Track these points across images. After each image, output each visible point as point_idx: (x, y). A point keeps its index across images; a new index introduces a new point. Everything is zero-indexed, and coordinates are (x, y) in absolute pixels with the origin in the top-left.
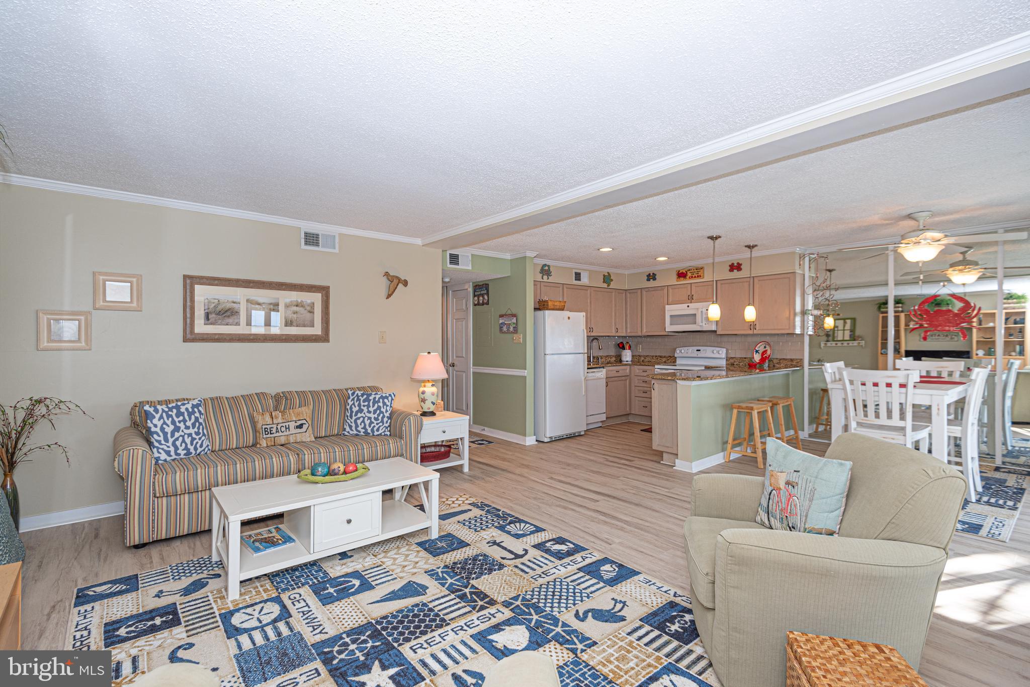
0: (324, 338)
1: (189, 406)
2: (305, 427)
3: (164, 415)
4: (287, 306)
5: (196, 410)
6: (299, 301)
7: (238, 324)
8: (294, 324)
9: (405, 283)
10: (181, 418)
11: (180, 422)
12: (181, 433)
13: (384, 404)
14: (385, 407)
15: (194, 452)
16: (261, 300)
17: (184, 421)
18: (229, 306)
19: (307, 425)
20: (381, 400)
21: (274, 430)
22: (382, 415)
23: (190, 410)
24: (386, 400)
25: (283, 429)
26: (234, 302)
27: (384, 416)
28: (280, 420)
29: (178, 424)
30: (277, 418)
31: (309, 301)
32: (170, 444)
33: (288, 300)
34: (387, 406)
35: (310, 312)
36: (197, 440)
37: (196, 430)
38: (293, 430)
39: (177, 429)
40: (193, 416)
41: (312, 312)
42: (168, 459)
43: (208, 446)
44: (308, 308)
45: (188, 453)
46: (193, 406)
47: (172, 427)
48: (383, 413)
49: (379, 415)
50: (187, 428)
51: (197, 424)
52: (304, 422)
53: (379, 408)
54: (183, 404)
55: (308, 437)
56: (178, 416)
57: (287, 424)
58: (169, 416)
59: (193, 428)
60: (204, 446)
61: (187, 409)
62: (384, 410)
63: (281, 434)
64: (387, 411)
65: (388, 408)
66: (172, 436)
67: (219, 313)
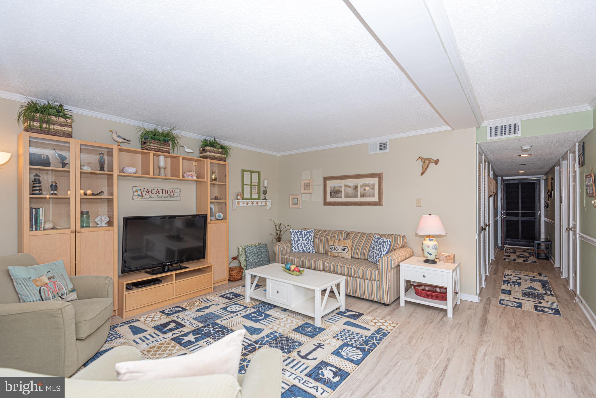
0: (380, 203)
1: (306, 232)
2: (346, 250)
3: (295, 234)
4: (361, 187)
5: (308, 234)
6: (367, 183)
7: (341, 197)
8: (365, 196)
9: (437, 162)
10: (301, 236)
11: (300, 237)
12: (300, 242)
13: (383, 246)
15: (306, 251)
16: (350, 185)
17: (302, 237)
18: (338, 189)
19: (348, 250)
20: (382, 243)
21: (333, 249)
23: (306, 233)
24: (384, 244)
25: (337, 249)
26: (340, 187)
28: (336, 245)
29: (299, 238)
30: (336, 243)
31: (372, 183)
32: (296, 245)
33: (362, 183)
36: (307, 246)
37: (307, 242)
38: (341, 251)
39: (299, 240)
40: (306, 236)
41: (373, 189)
42: (296, 251)
43: (312, 250)
44: (371, 187)
45: (303, 251)
46: (308, 232)
47: (297, 239)
48: (382, 251)
49: (380, 252)
50: (303, 240)
51: (308, 240)
52: (346, 247)
53: (380, 248)
54: (304, 231)
55: (348, 256)
56: (300, 235)
57: (339, 247)
58: (297, 234)
59: (306, 241)
60: (310, 249)
61: (305, 233)
63: (335, 251)
66: (297, 242)
67: (335, 192)
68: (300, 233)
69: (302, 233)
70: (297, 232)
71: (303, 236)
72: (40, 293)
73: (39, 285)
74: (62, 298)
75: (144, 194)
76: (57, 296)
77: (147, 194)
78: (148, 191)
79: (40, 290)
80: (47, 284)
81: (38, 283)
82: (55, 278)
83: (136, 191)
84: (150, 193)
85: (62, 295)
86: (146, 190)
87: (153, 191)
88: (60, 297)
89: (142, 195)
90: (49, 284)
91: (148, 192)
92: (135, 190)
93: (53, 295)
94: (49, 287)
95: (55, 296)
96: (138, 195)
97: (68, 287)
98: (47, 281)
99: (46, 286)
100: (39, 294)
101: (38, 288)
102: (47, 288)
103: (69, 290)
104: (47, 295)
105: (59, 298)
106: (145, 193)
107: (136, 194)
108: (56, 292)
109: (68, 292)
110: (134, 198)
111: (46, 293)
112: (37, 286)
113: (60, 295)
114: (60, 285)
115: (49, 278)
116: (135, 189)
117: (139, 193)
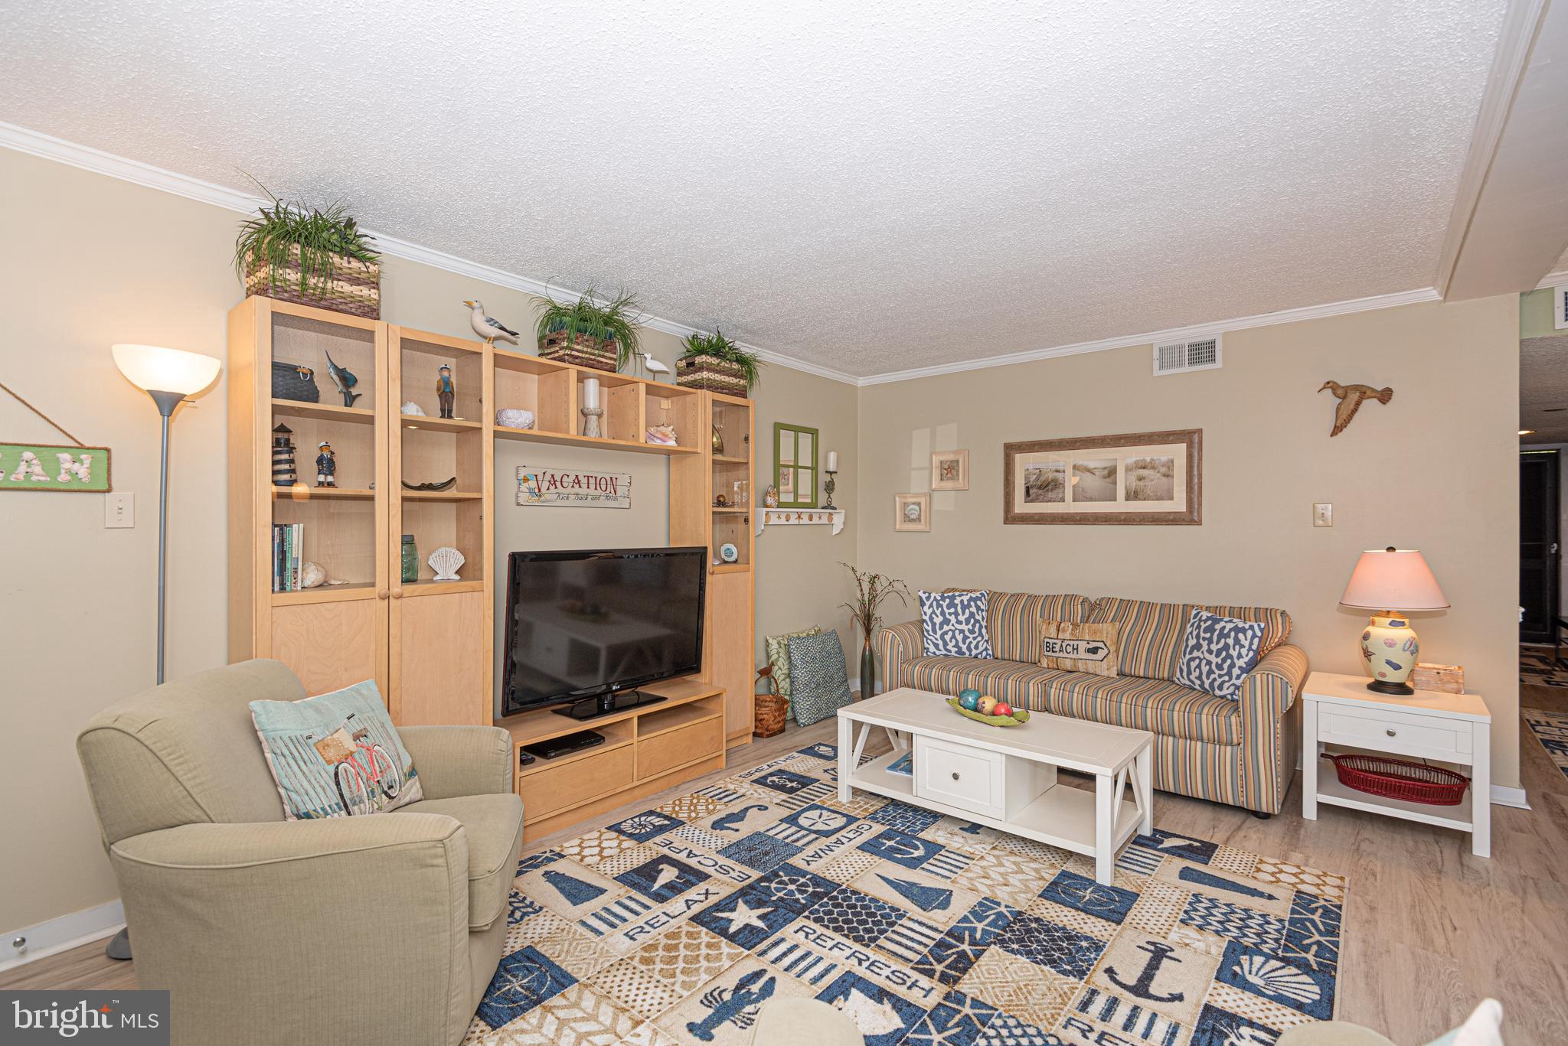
0: (1190, 517)
1: (965, 599)
2: (1101, 653)
3: (935, 603)
4: (1128, 469)
5: (972, 603)
6: (1148, 459)
7: (1063, 500)
8: (1140, 497)
9: (1385, 396)
10: (952, 610)
11: (950, 614)
12: (950, 627)
13: (1237, 641)
14: (1237, 647)
15: (967, 653)
16: (1091, 465)
17: (956, 614)
18: (1051, 476)
19: (1106, 651)
20: (1233, 634)
21: (1057, 648)
22: (1229, 661)
23: (966, 603)
24: (1241, 636)
25: (1070, 649)
26: (1058, 471)
27: (1232, 665)
28: (1067, 636)
29: (948, 616)
30: (1064, 631)
31: (1164, 459)
32: (938, 636)
33: (1131, 461)
34: (1242, 646)
35: (1166, 476)
36: (971, 639)
37: (970, 627)
38: (1082, 654)
39: (946, 622)
40: (967, 611)
41: (1168, 476)
42: (938, 653)
44: (1163, 470)
45: (960, 652)
46: (971, 599)
47: (941, 618)
48: (1231, 657)
49: (1224, 660)
50: (959, 622)
51: (972, 621)
52: (1101, 645)
53: (1226, 647)
54: (960, 596)
55: (1108, 668)
56: (948, 607)
57: (1075, 643)
58: (939, 606)
59: (967, 624)
60: (981, 649)
61: (962, 601)
62: (1235, 654)
63: (1065, 655)
64: (1240, 656)
65: (1244, 651)
66: (941, 628)
67: (1040, 488)
68: (947, 601)
69: (956, 602)
70: (939, 598)
71: (960, 611)
72: (338, 784)
73: (333, 759)
74: (390, 797)
75: (543, 490)
76: (378, 791)
77: (552, 488)
78: (553, 481)
79: (336, 774)
80: (352, 753)
81: (331, 753)
82: (368, 734)
83: (526, 480)
84: (558, 484)
85: (390, 787)
86: (548, 477)
87: (565, 478)
88: (386, 793)
89: (540, 491)
90: (356, 756)
91: (555, 481)
92: (521, 476)
93: (369, 789)
94: (359, 765)
95: (373, 791)
96: (531, 491)
97: (401, 763)
98: (351, 745)
99: (349, 760)
100: (334, 787)
101: (331, 769)
102: (353, 767)
103: (405, 770)
104: (354, 787)
105: (383, 795)
106: (545, 485)
107: (524, 487)
108: (376, 780)
109: (403, 779)
110: (521, 501)
111: (353, 783)
112: (329, 762)
113: (386, 789)
114: (382, 757)
115: (356, 737)
116: (523, 473)
117: (533, 484)
